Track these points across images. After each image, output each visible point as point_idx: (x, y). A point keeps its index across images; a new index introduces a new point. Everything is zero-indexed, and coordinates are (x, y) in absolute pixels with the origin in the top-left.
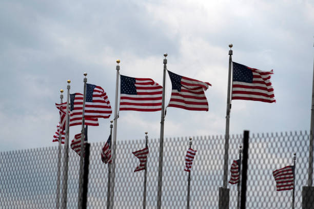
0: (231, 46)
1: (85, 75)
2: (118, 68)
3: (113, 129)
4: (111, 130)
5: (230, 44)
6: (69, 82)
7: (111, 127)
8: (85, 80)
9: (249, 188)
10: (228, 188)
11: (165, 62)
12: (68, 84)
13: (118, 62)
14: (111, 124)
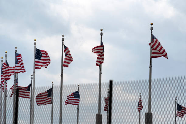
0: (101, 30)
1: (16, 48)
2: (35, 44)
3: (33, 80)
4: (32, 81)
5: (101, 29)
6: (6, 52)
7: (32, 79)
8: (16, 51)
9: (113, 114)
10: (101, 114)
11: (63, 40)
12: (6, 54)
13: (35, 40)
14: (31, 77)
